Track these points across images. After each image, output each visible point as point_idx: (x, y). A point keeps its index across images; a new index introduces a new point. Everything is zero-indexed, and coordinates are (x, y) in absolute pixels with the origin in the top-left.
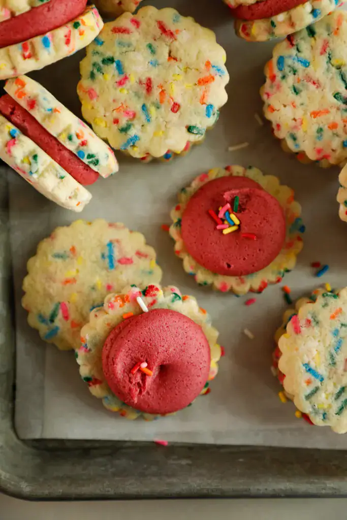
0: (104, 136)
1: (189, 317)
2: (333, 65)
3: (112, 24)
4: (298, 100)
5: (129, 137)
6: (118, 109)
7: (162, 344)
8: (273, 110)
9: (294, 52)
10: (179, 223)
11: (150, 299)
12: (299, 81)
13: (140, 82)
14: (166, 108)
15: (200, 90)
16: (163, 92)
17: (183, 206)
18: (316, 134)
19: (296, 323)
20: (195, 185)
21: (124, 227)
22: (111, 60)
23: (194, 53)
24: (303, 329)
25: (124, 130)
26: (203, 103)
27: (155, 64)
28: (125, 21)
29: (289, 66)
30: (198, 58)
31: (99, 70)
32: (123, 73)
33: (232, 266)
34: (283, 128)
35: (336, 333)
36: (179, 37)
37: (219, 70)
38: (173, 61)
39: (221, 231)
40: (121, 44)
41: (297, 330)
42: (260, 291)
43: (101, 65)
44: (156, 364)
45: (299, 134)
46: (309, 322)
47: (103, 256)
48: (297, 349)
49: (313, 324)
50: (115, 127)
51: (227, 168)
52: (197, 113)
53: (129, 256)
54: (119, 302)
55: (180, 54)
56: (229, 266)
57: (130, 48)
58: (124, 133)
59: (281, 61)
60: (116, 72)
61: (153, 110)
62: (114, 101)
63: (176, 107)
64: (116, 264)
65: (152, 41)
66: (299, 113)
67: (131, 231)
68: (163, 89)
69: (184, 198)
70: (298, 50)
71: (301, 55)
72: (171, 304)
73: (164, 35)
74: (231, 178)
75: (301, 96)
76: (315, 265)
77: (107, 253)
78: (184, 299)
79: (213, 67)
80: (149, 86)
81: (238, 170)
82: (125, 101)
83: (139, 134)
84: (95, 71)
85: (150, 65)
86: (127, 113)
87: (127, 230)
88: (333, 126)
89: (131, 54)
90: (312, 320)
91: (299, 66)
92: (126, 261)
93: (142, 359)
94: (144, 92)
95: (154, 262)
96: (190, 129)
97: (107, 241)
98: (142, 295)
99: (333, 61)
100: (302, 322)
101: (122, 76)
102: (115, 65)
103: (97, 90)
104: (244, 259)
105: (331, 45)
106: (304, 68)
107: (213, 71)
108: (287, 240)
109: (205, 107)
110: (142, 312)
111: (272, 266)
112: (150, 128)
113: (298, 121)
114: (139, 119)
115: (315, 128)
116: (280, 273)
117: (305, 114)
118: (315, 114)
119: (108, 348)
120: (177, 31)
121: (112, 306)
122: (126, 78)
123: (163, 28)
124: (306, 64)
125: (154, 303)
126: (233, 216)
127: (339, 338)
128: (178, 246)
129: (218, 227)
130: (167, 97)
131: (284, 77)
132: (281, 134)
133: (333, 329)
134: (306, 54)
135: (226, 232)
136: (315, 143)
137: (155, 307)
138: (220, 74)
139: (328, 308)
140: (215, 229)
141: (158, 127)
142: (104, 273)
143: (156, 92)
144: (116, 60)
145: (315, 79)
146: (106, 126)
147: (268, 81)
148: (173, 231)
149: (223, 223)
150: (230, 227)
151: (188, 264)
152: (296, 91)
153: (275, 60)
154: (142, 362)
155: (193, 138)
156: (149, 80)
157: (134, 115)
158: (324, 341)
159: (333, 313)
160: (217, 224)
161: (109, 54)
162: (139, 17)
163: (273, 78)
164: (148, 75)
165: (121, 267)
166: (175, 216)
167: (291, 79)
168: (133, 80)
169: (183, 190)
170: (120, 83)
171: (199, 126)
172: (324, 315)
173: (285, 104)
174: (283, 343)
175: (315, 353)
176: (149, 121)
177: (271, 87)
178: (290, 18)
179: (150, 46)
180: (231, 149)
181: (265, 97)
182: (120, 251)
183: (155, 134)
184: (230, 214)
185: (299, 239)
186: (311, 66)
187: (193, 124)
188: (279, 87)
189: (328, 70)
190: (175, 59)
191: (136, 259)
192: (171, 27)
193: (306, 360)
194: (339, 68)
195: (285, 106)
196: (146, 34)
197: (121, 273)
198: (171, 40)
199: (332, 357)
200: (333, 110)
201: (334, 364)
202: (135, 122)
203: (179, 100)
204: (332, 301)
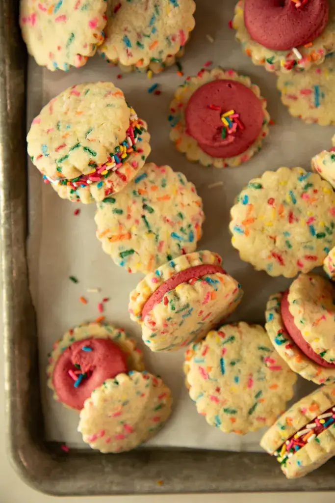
0: (324, 182)
1: (260, 45)
2: (154, 234)
3: (317, 263)
4: (179, 209)
5: (306, 179)
6: (314, 200)
7: (284, 21)
8: (196, 202)
9: (182, 244)
10: (264, 123)
11: (291, 58)
12: (179, 223)
13: (297, 220)
14: (279, 201)
15: (253, 214)
16: (280, 214)
17: (261, 137)
18: (166, 183)
19: (183, 39)
20: (250, 153)
21: (306, 119)
22: (319, 236)
23: (257, 241)
24: (178, 33)
25: (309, 185)
26: (251, 205)
27: (286, 234)
28: (308, 265)
29: (186, 234)
30: (254, 238)
31: (327, 229)
32: (310, 226)
33: (227, 85)
34: (189, 189)
35: (154, 30)
36: (269, 254)
37: (239, 230)
38: (273, 236)
39: (235, 113)
40: (312, 248)
41: (182, 33)
42: (203, 71)
43: (326, 233)
44: (288, 6)
45: (178, 184)
46: (173, 39)
47: (323, 96)
48: (183, 17)
49: (170, 38)
50: (316, 187)
51: (226, 166)
52: (255, 198)
53: (303, 96)
54: (315, 55)
55: (268, 241)
56: (230, 86)
57: (305, 244)
58: (310, 183)
59: (191, 238)
60: (315, 227)
61: (288, 200)
62: (317, 206)
63: (271, 201)
64: (313, 90)
65: (288, 250)
66: (179, 198)
67: (300, 117)
68: (280, 215)
69: (259, 143)
70: (179, 245)
71: (177, 241)
72: (275, 55)
73: (279, 254)
74: (224, 157)
75: (177, 211)
76: (158, 93)
77: (320, 98)
78: (264, 61)
79: (243, 232)
80: (291, 217)
81: (219, 164)
82: (308, 206)
83: (298, 182)
84: (331, 228)
85: (289, 232)
86: (307, 197)
87: (304, 117)
88: (154, 188)
89: (304, 240)
90: (171, 41)
91: (179, 234)
92: (305, 92)
93: (300, 10)
94: (294, 214)
95: (283, 92)
96: (260, 187)
97: (320, 108)
98: (297, 61)
99: (155, 236)
100: (178, 39)
101: (311, 224)
102: (316, 232)
103: (329, 214)
104: (218, 91)
105: (156, 248)
106: (175, 232)
107: (243, 229)
108: (182, 109)
109: (249, 202)
110: (298, 47)
111: (194, 89)
112: (290, 186)
113: (179, 193)
114: (298, 192)
115: (168, 187)
116: (188, 84)
117: (174, 198)
118: (167, 198)
119: (324, 19)
120: (269, 257)
121: (320, 51)
122: (308, 223)
123: (280, 259)
124: (174, 235)
125: (288, 56)
126: (226, 123)
127: (152, 26)
128: (264, 105)
129: (237, 116)
130: (278, 208)
131: (190, 226)
132: (190, 185)
133: (156, 33)
134: (174, 242)
135: (231, 112)
136: (167, 177)
137: (286, 53)
138: (238, 227)
139: (159, 49)
140: (239, 115)
141: (284, 187)
142: (322, 83)
143: (286, 213)
144: (315, 237)
145: (167, 223)
146: (323, 188)
147: (200, 224)
148: (268, 117)
149: (233, 119)
150: (229, 116)
151: (257, 91)
152: (181, 215)
153: (195, 240)
154: (299, 8)
155: (258, 181)
156: (290, 222)
157: (302, 196)
158: (163, 24)
159: (155, 47)
160: (239, 119)
161: (321, 240)
162: (297, 269)
163: (197, 226)
164: (292, 225)
165: (309, 88)
166: (266, 129)
167: (184, 224)
168: (303, 221)
169: (260, 149)
170: (312, 219)
171: (253, 189)
172: (162, 44)
173: (188, 207)
174: (191, 24)
175: (170, 15)
176: (291, 192)
177: (198, 220)
178: (190, 262)
179: (290, 246)
180: (221, 183)
181: (202, 213)
182: (310, 100)
183: (286, 183)
184: (229, 126)
185: (173, 110)
186: (170, 233)
187: (258, 191)
188: (193, 219)
189: (158, 230)
190: (271, 237)
191: (298, 94)
192: (274, 261)
193: (176, 8)
194: (150, 231)
195: (189, 205)
196: (293, 255)
197: (310, 83)
198: (275, 250)
199: (157, 12)
200: (154, 200)
201: (156, 6)
202: (301, 191)
203: (269, 207)
204: (156, 56)
